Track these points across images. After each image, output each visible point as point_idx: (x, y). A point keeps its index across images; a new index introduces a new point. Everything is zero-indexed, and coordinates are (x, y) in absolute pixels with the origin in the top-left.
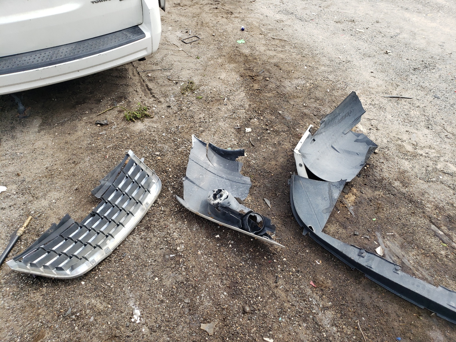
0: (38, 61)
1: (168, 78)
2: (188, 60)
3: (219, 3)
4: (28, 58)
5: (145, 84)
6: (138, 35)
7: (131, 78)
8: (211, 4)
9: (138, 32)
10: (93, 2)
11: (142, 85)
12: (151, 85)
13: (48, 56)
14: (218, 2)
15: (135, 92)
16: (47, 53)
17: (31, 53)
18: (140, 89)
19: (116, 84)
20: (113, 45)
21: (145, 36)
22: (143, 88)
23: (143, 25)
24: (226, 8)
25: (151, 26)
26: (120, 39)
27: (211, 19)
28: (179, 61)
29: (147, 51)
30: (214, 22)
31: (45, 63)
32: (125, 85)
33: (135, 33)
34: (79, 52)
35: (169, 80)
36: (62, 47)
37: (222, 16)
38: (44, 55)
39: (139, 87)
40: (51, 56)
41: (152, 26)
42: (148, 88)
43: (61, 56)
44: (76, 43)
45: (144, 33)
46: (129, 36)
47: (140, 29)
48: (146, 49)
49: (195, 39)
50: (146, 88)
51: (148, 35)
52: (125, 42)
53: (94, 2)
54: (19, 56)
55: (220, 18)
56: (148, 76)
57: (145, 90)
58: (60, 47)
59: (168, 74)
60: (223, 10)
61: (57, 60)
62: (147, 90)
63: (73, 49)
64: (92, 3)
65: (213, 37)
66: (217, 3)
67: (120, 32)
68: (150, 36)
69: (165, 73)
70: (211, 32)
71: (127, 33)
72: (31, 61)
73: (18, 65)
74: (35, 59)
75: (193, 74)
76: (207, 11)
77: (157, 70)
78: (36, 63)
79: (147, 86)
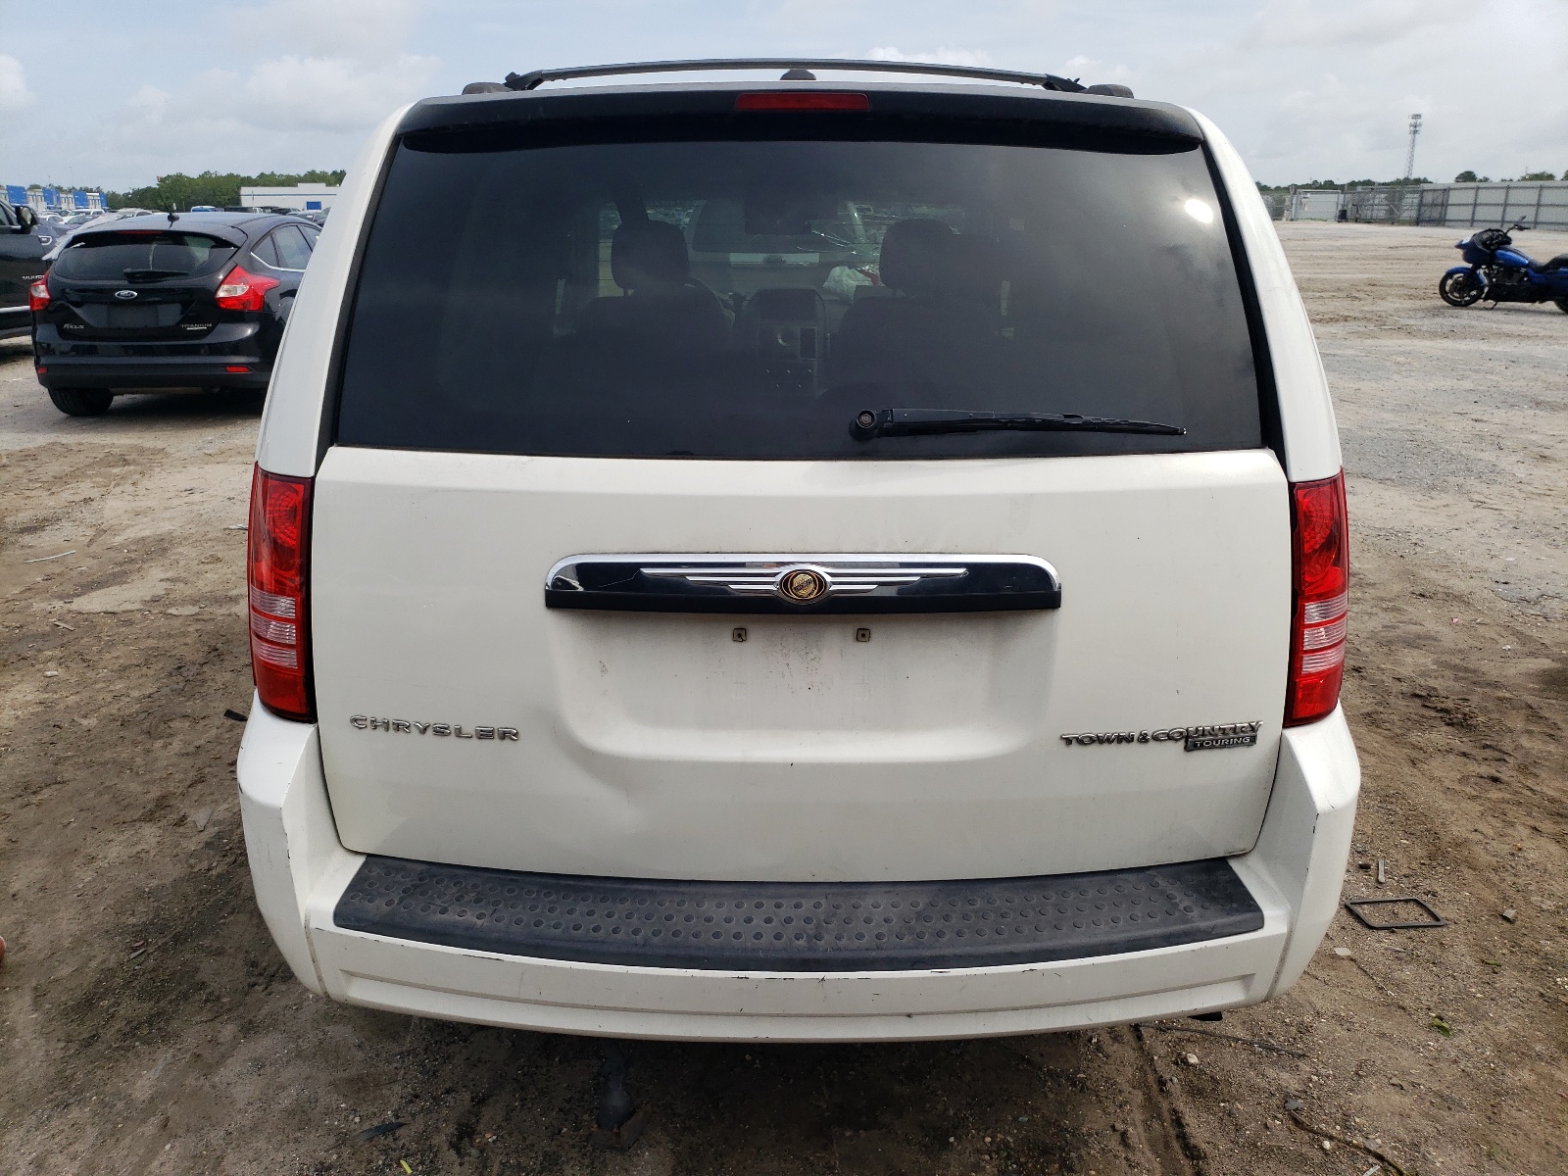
0: (758, 936)
1: (1292, 1105)
2: (1387, 1026)
3: (1506, 757)
4: (724, 912)
5: (1165, 1105)
6: (1230, 913)
7: (1099, 1048)
8: (1464, 754)
9: (1230, 899)
10: (1069, 741)
11: (1152, 1109)
12: (1200, 1127)
13: (808, 920)
14: (1497, 755)
15: (1114, 1143)
16: (807, 905)
17: (743, 889)
18: (1140, 1129)
19: (1029, 1062)
20: (1102, 936)
21: (1258, 923)
22: (1156, 1125)
23: (1253, 860)
24: (1545, 789)
25: (1302, 888)
26: (1138, 911)
27: (1477, 827)
28: (1341, 1021)
29: (1247, 988)
30: (1494, 843)
31: (785, 955)
32: (1068, 1079)
33: (1214, 899)
34: (940, 934)
35: (1297, 1122)
36: (873, 889)
37: (1532, 823)
38: (792, 913)
39: (1138, 1116)
40: (818, 926)
41: (1308, 887)
42: (1183, 1137)
43: (860, 936)
44: (935, 887)
45: (1258, 909)
46: (1181, 907)
47: (1237, 882)
48: (1246, 979)
49: (1411, 914)
50: (1173, 1132)
51: (1275, 922)
52: (1159, 931)
53: (1074, 742)
54: (692, 889)
55: (1525, 832)
56: (1185, 1061)
57: (1167, 1146)
58: (864, 889)
59: (1290, 1081)
60: (1529, 793)
61: (839, 949)
62: (1176, 1145)
63: (918, 915)
64: (1063, 743)
65: (1507, 925)
66: (1488, 753)
67: (1141, 875)
68: (1283, 929)
69: (1271, 1072)
70: (1492, 898)
71: (1172, 890)
72: (733, 927)
73: (676, 934)
74: (749, 920)
75: (1429, 1129)
76: (1447, 783)
77: (1227, 1038)
78: (751, 943)
79: (1178, 1123)
